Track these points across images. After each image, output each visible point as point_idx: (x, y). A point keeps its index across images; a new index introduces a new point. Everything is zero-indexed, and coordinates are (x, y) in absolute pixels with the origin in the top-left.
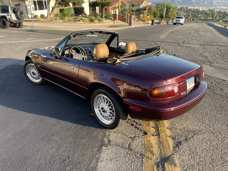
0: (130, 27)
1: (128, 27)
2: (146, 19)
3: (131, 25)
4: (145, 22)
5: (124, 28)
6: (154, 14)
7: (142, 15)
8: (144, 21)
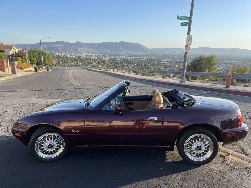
0: (16, 76)
1: (14, 76)
2: (23, 67)
3: (15, 74)
4: (23, 70)
5: (10, 77)
6: (29, 61)
7: (17, 61)
8: (21, 68)
